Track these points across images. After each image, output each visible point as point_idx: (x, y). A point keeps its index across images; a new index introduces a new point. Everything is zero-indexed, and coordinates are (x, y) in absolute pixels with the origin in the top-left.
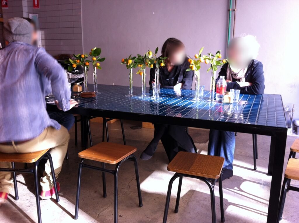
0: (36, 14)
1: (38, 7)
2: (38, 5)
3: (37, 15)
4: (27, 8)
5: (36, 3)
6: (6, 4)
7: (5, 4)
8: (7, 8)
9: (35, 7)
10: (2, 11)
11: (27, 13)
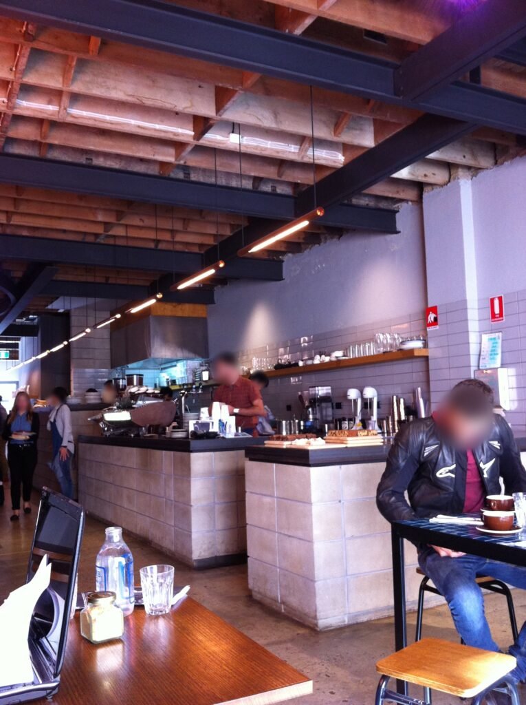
0: (497, 334)
1: (501, 318)
2: (501, 314)
3: (499, 337)
4: (477, 322)
5: (497, 311)
6: (436, 319)
7: (432, 319)
8: (437, 327)
9: (496, 319)
10: (427, 335)
11: (478, 334)
